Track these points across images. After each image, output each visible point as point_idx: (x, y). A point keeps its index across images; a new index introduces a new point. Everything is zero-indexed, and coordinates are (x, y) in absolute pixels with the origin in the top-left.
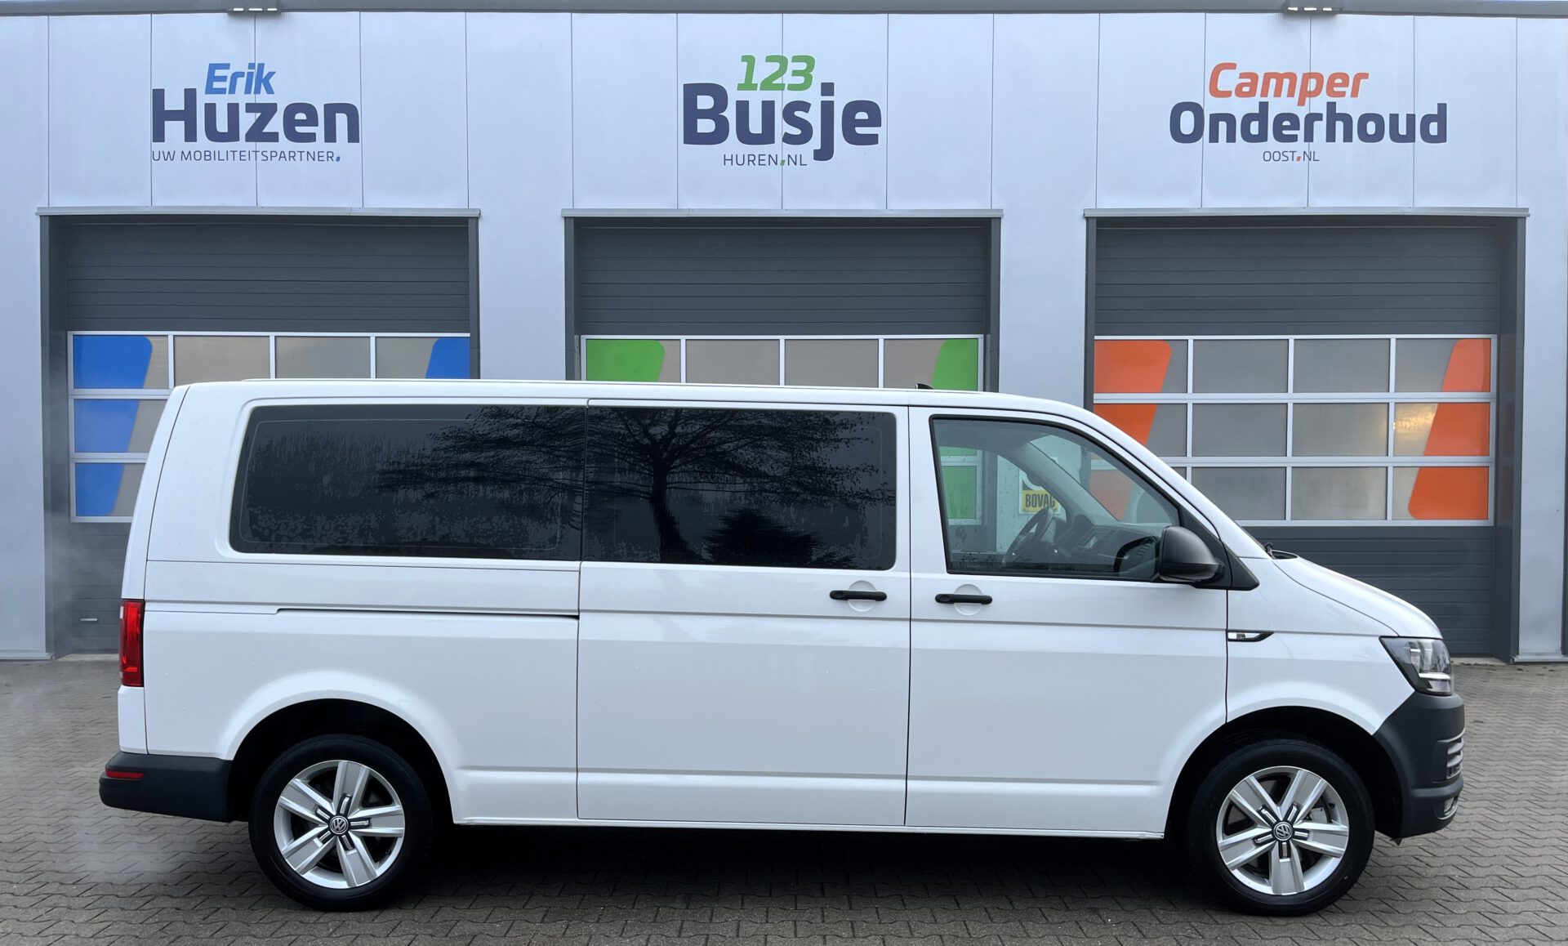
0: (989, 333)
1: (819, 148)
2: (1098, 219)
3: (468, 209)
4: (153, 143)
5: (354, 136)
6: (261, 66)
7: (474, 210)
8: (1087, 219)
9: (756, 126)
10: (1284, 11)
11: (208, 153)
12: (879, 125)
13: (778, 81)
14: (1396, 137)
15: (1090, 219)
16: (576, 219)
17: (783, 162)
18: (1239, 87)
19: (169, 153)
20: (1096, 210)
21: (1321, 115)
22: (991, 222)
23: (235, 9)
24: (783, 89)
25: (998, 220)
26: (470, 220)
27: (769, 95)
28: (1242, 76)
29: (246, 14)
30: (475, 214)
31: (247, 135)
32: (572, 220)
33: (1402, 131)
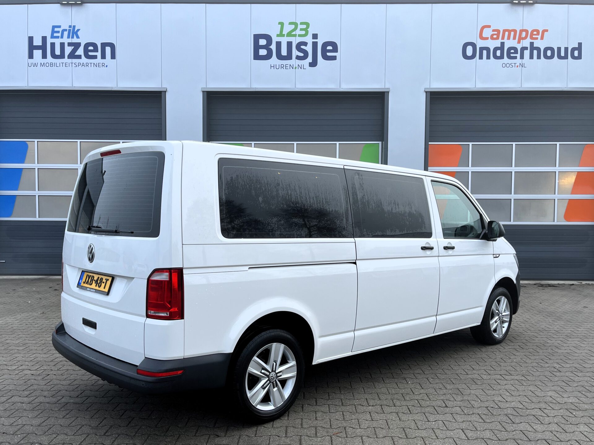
0: (384, 141)
1: (311, 61)
2: (431, 92)
3: (162, 88)
4: (29, 60)
5: (113, 56)
6: (74, 27)
7: (164, 88)
8: (426, 92)
9: (284, 52)
10: (512, 3)
11: (51, 64)
12: (337, 52)
13: (294, 33)
14: (560, 57)
15: (427, 92)
16: (207, 92)
17: (296, 68)
18: (492, 35)
19: (35, 63)
20: (430, 88)
21: (527, 47)
22: (385, 93)
23: (63, 3)
24: (296, 37)
25: (388, 93)
26: (162, 93)
27: (290, 39)
28: (493, 31)
29: (68, 4)
30: (165, 90)
31: (68, 56)
32: (206, 92)
33: (563, 54)
